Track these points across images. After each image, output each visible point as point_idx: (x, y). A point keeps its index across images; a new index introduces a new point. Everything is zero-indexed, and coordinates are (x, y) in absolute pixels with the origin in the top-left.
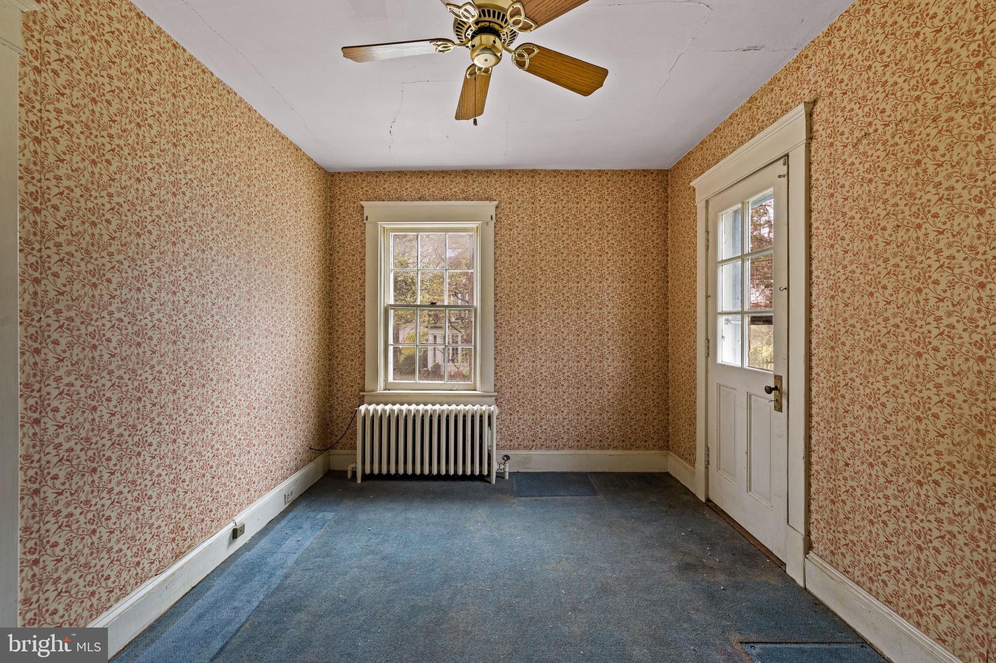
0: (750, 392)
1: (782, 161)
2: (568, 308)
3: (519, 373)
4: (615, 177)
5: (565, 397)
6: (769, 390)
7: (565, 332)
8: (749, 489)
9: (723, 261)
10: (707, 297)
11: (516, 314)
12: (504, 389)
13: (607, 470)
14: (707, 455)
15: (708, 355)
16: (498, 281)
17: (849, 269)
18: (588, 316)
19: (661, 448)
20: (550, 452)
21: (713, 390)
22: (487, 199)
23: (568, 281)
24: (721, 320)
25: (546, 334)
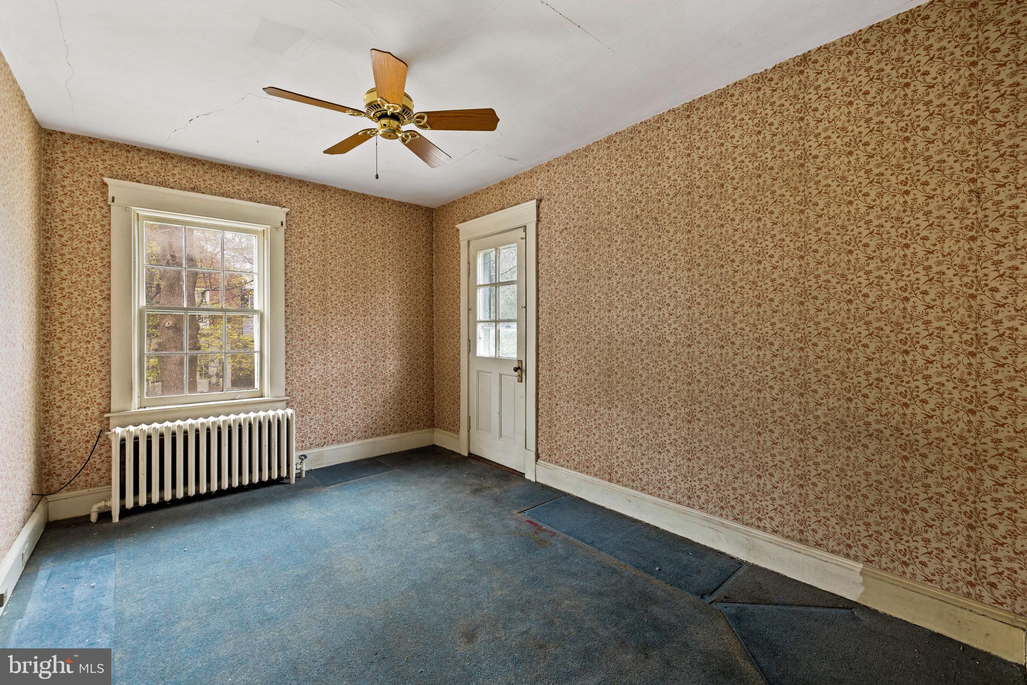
0: (501, 372)
1: (522, 229)
2: (356, 315)
3: (310, 376)
4: (394, 206)
5: (354, 394)
6: (516, 370)
7: (354, 337)
8: (501, 436)
9: (481, 286)
10: (469, 309)
11: (308, 319)
12: (295, 392)
13: (390, 452)
14: (469, 422)
15: (469, 351)
16: (288, 287)
17: (558, 298)
18: (373, 322)
19: (429, 427)
20: (341, 446)
21: (473, 376)
22: (276, 204)
23: (356, 291)
24: (479, 326)
25: (336, 338)
